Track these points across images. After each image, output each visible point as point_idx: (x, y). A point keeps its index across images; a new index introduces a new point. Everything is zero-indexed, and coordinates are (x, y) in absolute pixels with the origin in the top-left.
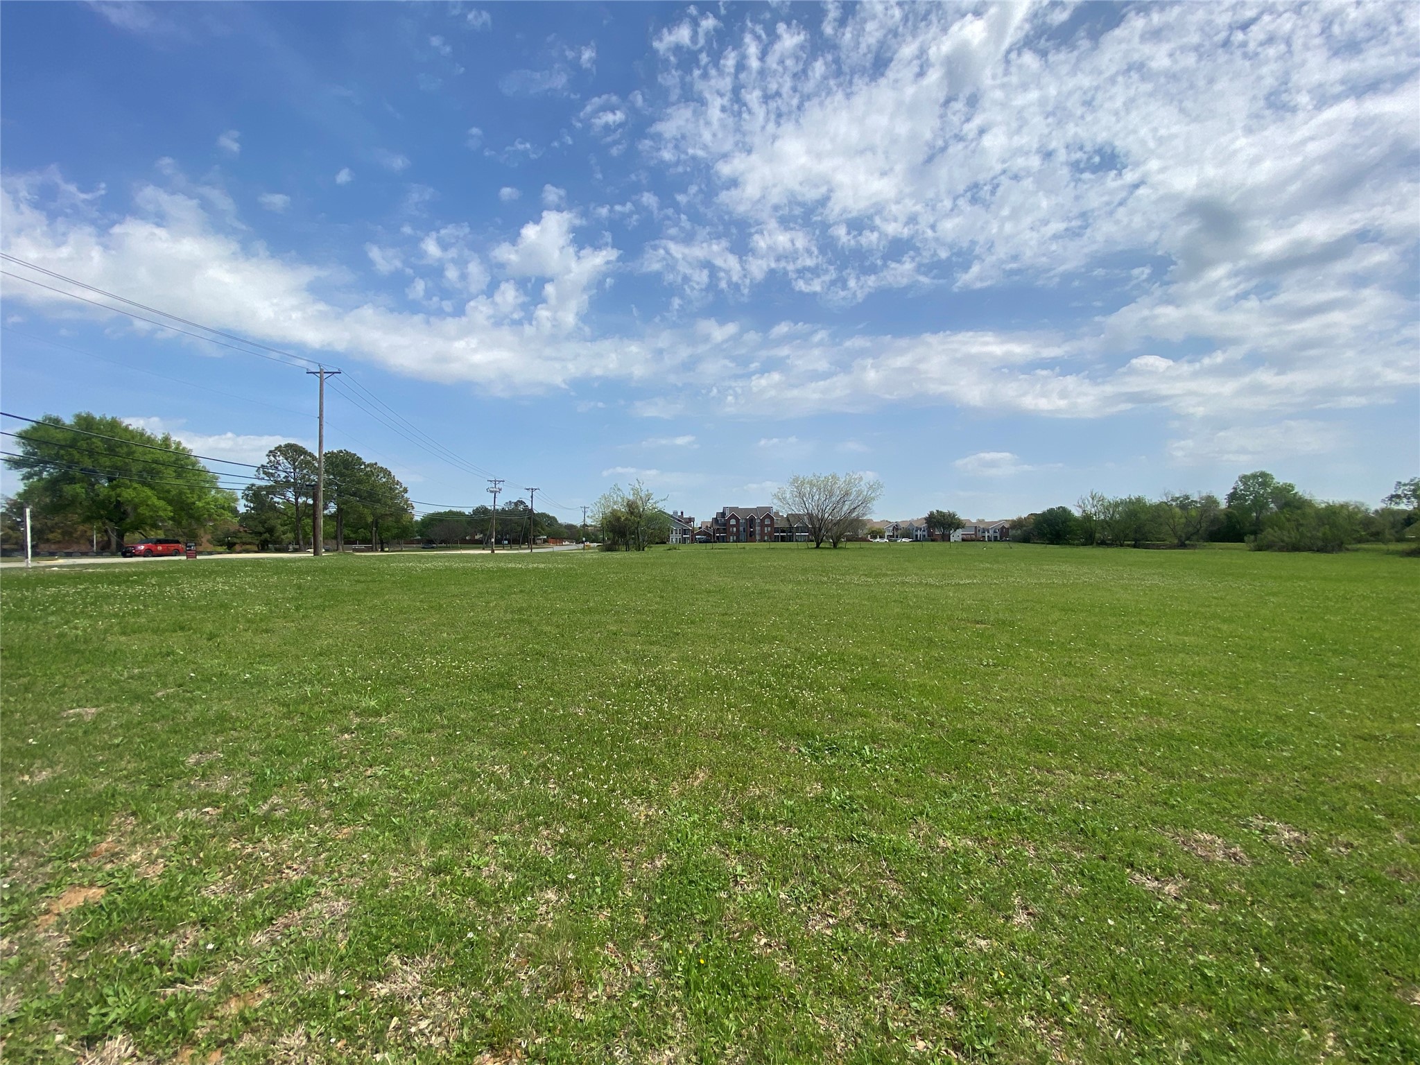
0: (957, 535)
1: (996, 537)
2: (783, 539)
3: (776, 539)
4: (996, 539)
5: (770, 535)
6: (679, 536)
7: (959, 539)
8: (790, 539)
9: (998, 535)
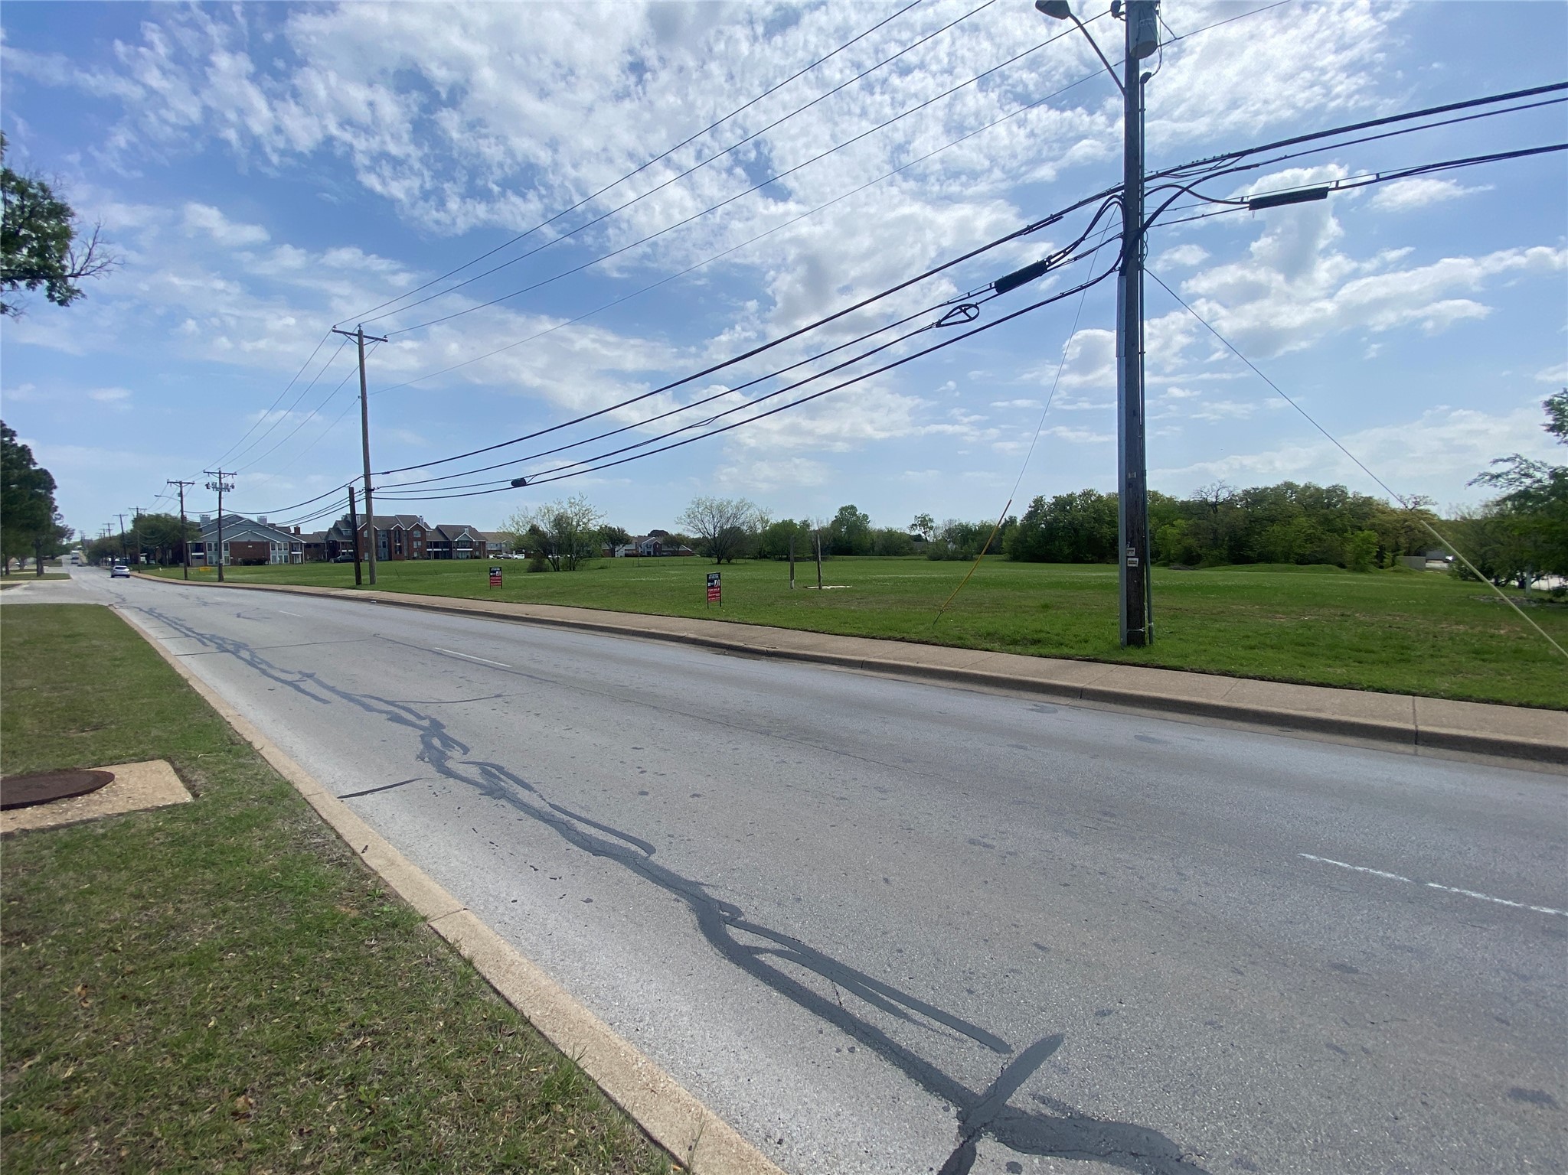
0: (621, 550)
1: (649, 553)
2: (437, 556)
3: (428, 556)
4: (649, 554)
5: (420, 550)
6: (284, 553)
7: (623, 555)
8: (448, 556)
9: (652, 550)
